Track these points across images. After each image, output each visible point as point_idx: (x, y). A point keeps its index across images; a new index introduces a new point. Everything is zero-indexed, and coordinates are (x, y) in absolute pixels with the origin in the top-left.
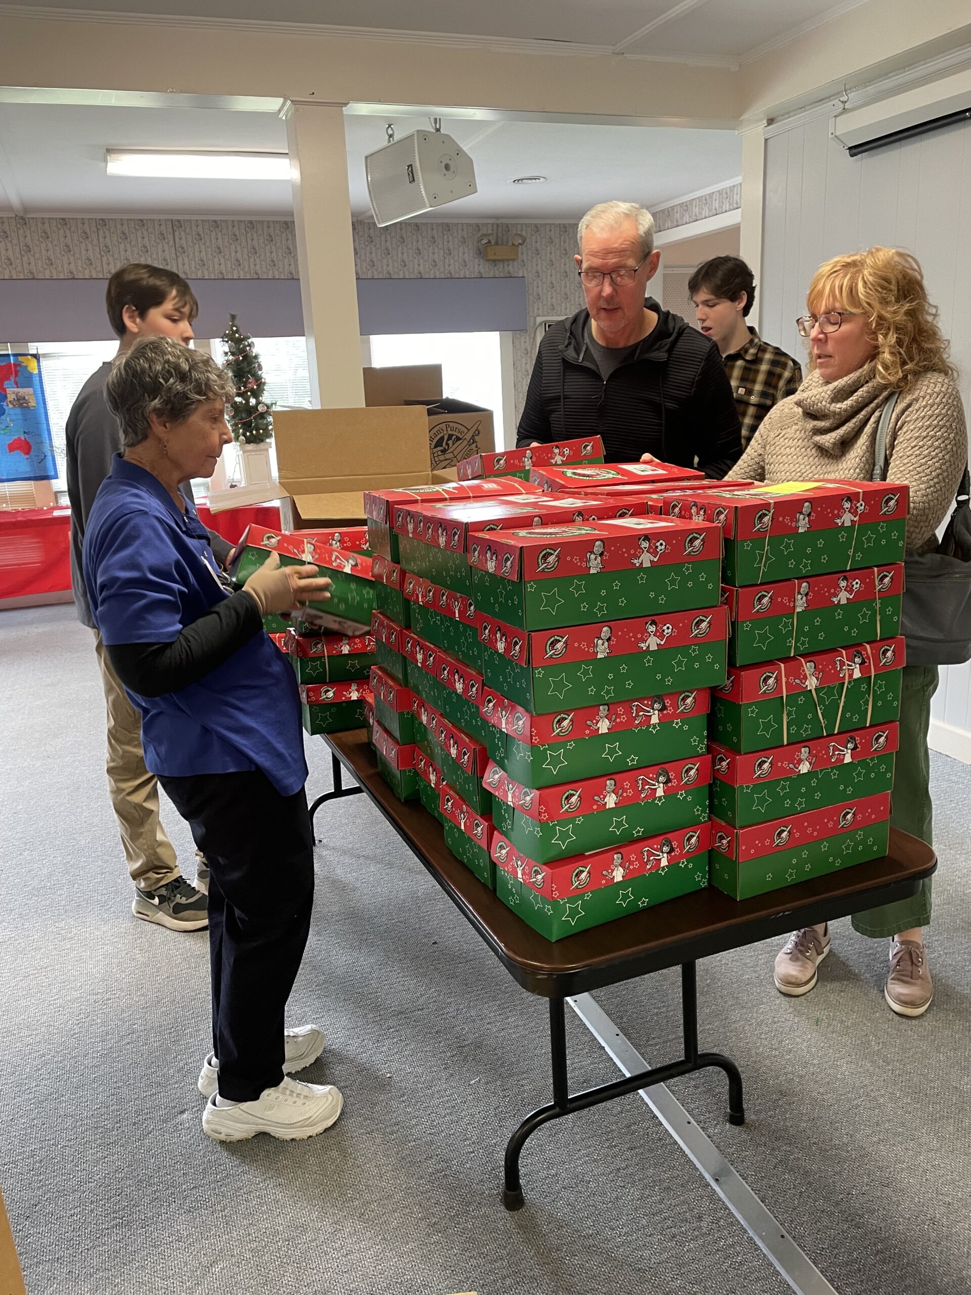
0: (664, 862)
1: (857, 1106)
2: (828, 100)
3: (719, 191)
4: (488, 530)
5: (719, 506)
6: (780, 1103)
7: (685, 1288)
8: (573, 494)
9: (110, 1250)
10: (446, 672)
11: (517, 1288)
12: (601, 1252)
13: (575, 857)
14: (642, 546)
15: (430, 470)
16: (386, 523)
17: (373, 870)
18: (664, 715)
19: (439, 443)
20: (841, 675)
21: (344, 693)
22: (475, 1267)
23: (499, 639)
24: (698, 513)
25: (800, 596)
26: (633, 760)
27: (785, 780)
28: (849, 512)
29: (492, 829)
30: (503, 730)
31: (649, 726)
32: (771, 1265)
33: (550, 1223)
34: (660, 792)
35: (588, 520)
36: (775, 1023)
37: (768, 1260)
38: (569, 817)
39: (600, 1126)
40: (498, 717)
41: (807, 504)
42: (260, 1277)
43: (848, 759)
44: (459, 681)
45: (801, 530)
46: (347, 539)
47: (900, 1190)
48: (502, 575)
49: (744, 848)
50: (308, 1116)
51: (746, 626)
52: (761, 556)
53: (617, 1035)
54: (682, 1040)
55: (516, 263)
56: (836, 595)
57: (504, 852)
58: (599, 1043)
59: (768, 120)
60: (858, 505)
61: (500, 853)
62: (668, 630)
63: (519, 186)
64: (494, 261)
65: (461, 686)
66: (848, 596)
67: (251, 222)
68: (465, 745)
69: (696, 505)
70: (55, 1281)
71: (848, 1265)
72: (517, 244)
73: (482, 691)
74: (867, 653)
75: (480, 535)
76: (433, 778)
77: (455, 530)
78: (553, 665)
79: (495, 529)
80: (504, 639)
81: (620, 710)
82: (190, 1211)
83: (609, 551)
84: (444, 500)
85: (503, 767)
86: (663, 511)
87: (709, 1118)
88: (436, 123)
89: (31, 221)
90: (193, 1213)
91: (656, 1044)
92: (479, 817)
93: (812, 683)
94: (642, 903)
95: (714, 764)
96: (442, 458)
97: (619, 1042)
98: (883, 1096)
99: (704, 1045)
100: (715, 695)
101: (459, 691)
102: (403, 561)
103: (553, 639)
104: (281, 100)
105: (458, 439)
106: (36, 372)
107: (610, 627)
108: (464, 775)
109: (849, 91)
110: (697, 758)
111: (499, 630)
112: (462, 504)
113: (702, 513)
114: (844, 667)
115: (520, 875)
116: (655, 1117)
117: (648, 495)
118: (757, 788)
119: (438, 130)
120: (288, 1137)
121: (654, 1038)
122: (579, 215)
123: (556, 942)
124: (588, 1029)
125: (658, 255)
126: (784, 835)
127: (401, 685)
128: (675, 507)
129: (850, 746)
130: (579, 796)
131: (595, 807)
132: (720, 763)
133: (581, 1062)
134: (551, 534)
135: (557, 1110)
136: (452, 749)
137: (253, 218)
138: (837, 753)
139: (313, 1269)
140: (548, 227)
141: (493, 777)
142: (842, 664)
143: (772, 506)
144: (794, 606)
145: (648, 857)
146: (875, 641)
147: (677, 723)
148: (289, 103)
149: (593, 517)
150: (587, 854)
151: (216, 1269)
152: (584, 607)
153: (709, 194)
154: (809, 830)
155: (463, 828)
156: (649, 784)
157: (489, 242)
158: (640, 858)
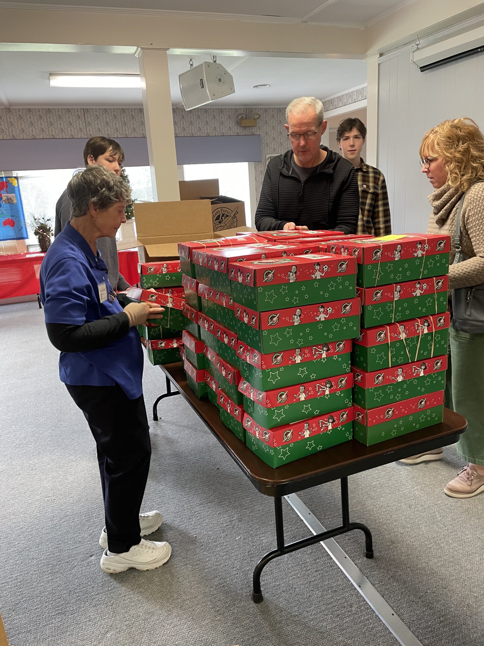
0: (330, 427)
1: (430, 548)
2: (409, 44)
3: (356, 90)
4: (239, 261)
5: (355, 247)
6: (391, 547)
7: (344, 641)
8: (282, 243)
9: (56, 626)
10: (219, 333)
11: (260, 643)
12: (302, 624)
13: (285, 425)
14: (316, 268)
15: (213, 231)
16: (189, 258)
17: (187, 432)
18: (328, 353)
19: (218, 218)
20: (418, 332)
21: (170, 344)
22: (239, 632)
23: (245, 316)
24: (344, 251)
25: (396, 292)
26: (313, 376)
27: (390, 385)
28: (421, 249)
29: (243, 412)
30: (248, 362)
31: (321, 359)
32: (388, 629)
33: (276, 609)
34: (327, 392)
35: (289, 255)
36: (389, 506)
37: (386, 626)
38: (281, 405)
39: (301, 560)
40: (245, 355)
41: (399, 246)
42: (131, 639)
43: (422, 374)
44: (226, 337)
45: (396, 259)
46: (170, 267)
47: (452, 590)
48: (246, 284)
49: (370, 419)
50: (155, 558)
51: (370, 308)
52: (377, 272)
53: (310, 514)
54: (342, 516)
55: (255, 128)
56: (415, 292)
57: (249, 423)
58: (300, 518)
59: (380, 54)
60: (425, 246)
61: (248, 424)
62: (330, 310)
63: (255, 89)
64: (245, 127)
65: (227, 340)
66: (421, 292)
67: (123, 109)
68: (230, 370)
69: (343, 247)
70: (28, 642)
71: (426, 628)
72: (256, 118)
73: (237, 343)
74: (431, 321)
75: (235, 264)
76: (214, 386)
77: (223, 261)
78: (272, 329)
79: (242, 261)
80: (247, 316)
81: (306, 351)
82: (95, 606)
83: (299, 271)
84: (218, 246)
85: (248, 381)
86: (327, 250)
87: (355, 555)
88: (214, 58)
89: (13, 110)
90: (97, 607)
91: (329, 518)
92: (237, 406)
93: (403, 336)
94: (319, 448)
95: (354, 378)
96: (219, 225)
97: (310, 517)
98: (442, 543)
99: (352, 519)
100: (354, 343)
101: (226, 342)
102: (197, 277)
103: (272, 316)
104: (136, 48)
105: (227, 216)
106: (16, 185)
107: (300, 309)
108: (229, 385)
109: (420, 39)
110: (346, 375)
111: (245, 311)
112: (226, 248)
113: (346, 251)
114: (419, 328)
115: (257, 435)
116: (329, 555)
117: (320, 243)
118: (376, 389)
119: (215, 62)
120: (145, 569)
121: (328, 515)
122: (286, 103)
123: (276, 468)
124: (295, 511)
125: (326, 122)
126: (390, 413)
127: (198, 340)
128: (333, 248)
129: (423, 367)
130: (286, 395)
131: (295, 400)
132: (358, 377)
133: (291, 528)
134: (270, 263)
135: (279, 552)
136: (223, 372)
137: (124, 107)
138: (416, 371)
139: (157, 635)
140: (271, 109)
141: (243, 386)
142: (418, 326)
143: (382, 247)
144: (394, 297)
145: (322, 425)
146: (435, 314)
147: (335, 357)
148: (139, 49)
149: (292, 254)
150: (291, 424)
151: (109, 635)
152: (287, 299)
153: (351, 92)
154: (403, 410)
155: (229, 411)
156: (321, 388)
157: (242, 117)
158: (318, 425)
